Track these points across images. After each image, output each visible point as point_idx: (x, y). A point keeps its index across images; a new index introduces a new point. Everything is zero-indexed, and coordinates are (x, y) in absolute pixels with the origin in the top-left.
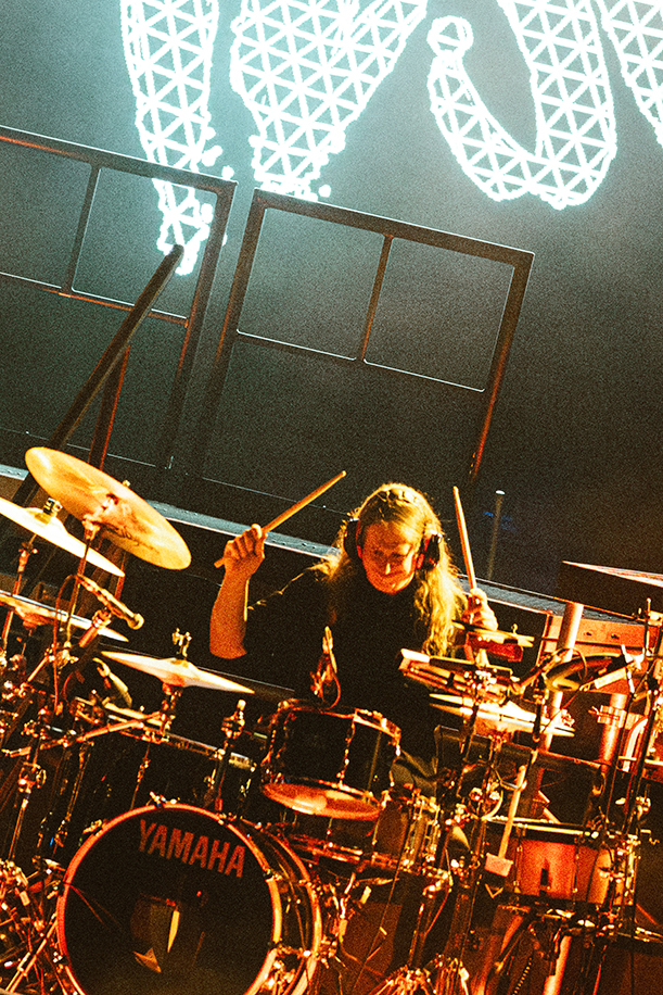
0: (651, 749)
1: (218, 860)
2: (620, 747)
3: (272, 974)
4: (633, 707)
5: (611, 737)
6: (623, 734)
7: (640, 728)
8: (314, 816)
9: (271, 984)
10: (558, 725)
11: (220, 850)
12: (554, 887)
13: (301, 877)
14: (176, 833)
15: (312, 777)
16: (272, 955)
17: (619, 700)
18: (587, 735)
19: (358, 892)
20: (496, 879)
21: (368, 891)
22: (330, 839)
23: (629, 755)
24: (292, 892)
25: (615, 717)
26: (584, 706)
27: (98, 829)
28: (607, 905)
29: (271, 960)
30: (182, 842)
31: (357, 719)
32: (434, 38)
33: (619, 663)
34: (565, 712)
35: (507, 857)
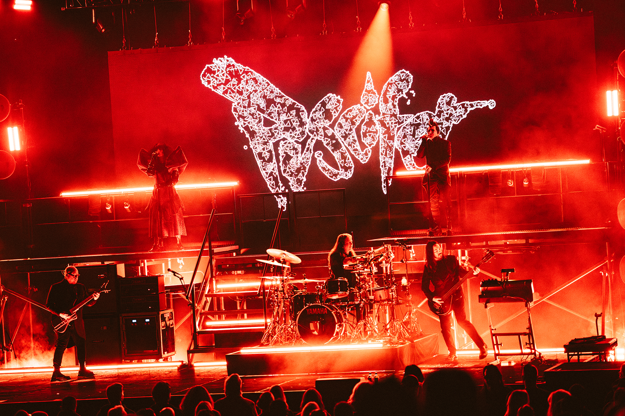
0: (392, 269)
1: (322, 312)
2: (386, 270)
3: (338, 328)
4: (386, 262)
5: (384, 269)
6: (386, 268)
7: (389, 266)
8: (337, 299)
9: (338, 330)
10: (375, 270)
11: (322, 310)
12: (383, 298)
13: (338, 310)
14: (313, 309)
15: (334, 292)
16: (337, 325)
17: (384, 262)
18: (380, 269)
19: (348, 310)
20: (372, 300)
21: (350, 309)
22: (340, 302)
23: (388, 271)
24: (337, 313)
25: (384, 265)
26: (378, 265)
27: (299, 313)
28: (393, 298)
29: (337, 326)
30: (315, 310)
31: (339, 279)
32: (316, 156)
33: (382, 255)
34: (375, 267)
35: (373, 295)
